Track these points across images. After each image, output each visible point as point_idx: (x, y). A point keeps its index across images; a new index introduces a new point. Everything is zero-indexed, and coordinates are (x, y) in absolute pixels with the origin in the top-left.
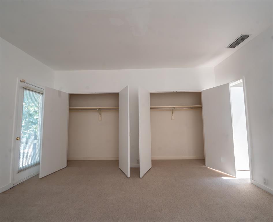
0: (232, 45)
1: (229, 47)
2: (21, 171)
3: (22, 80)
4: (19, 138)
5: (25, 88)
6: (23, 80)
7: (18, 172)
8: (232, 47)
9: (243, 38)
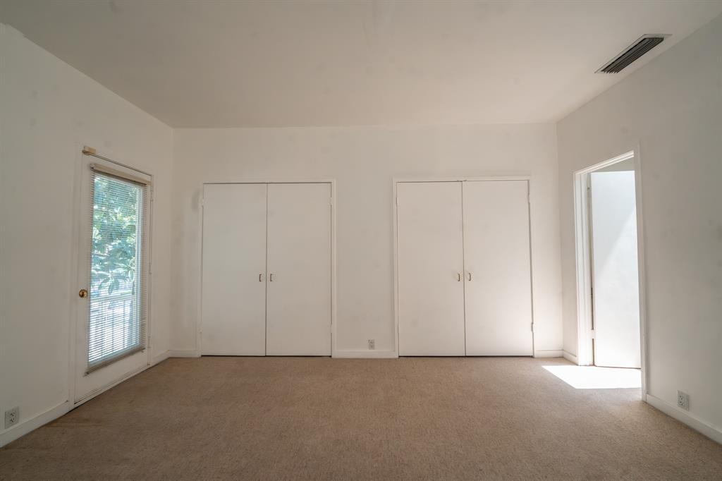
0: (612, 66)
1: (604, 70)
2: (94, 368)
3: (87, 150)
4: (87, 292)
5: (96, 170)
6: (90, 149)
7: (88, 373)
8: (611, 71)
9: (648, 44)
